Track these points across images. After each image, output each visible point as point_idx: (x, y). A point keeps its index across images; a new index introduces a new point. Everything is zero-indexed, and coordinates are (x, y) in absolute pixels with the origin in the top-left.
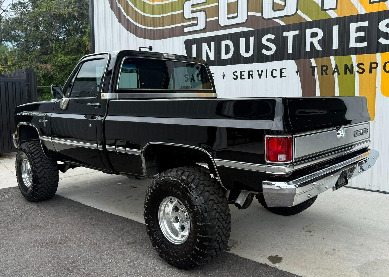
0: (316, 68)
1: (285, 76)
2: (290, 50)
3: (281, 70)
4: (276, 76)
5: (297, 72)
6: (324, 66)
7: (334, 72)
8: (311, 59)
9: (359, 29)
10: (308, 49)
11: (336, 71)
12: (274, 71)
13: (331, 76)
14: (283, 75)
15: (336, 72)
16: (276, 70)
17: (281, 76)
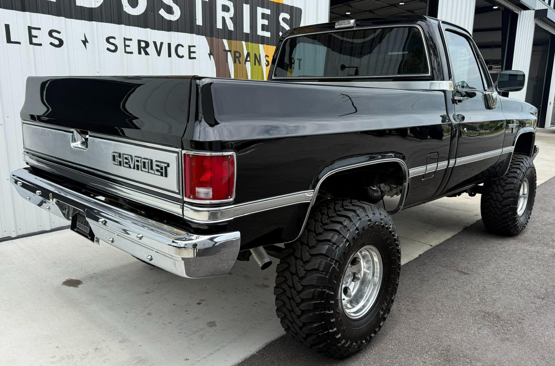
0: (229, 53)
1: (194, 58)
2: (199, 21)
3: (190, 47)
4: (183, 57)
5: (210, 55)
6: (237, 52)
7: (246, 61)
8: (224, 40)
9: (264, 16)
10: (219, 25)
11: (248, 59)
12: (180, 47)
13: (244, 65)
14: (192, 55)
15: (248, 61)
16: (183, 46)
17: (190, 58)
